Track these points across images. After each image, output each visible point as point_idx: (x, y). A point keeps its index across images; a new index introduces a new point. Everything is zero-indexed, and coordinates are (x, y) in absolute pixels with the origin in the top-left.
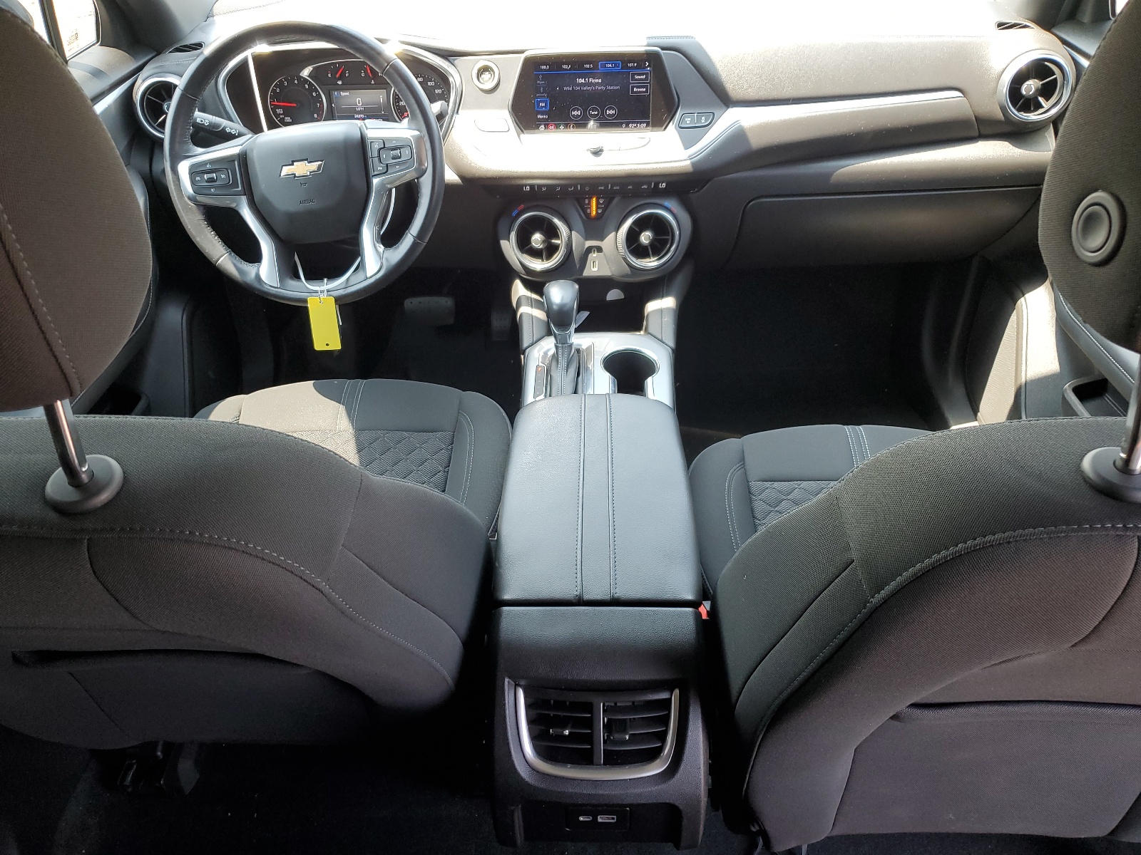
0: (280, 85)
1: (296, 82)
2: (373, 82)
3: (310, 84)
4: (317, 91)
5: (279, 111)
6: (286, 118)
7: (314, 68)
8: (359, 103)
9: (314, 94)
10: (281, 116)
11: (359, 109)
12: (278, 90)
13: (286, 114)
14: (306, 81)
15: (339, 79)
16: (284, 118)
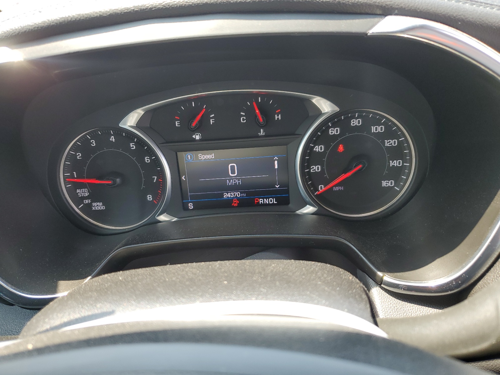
0: (84, 146)
1: (112, 139)
2: (262, 133)
3: (141, 143)
4: (151, 153)
5: (83, 192)
6: (95, 204)
7: (147, 112)
8: (233, 172)
9: (147, 160)
10: (86, 201)
11: (232, 182)
12: (79, 156)
13: (94, 197)
14: (130, 136)
15: (195, 131)
16: (89, 206)
